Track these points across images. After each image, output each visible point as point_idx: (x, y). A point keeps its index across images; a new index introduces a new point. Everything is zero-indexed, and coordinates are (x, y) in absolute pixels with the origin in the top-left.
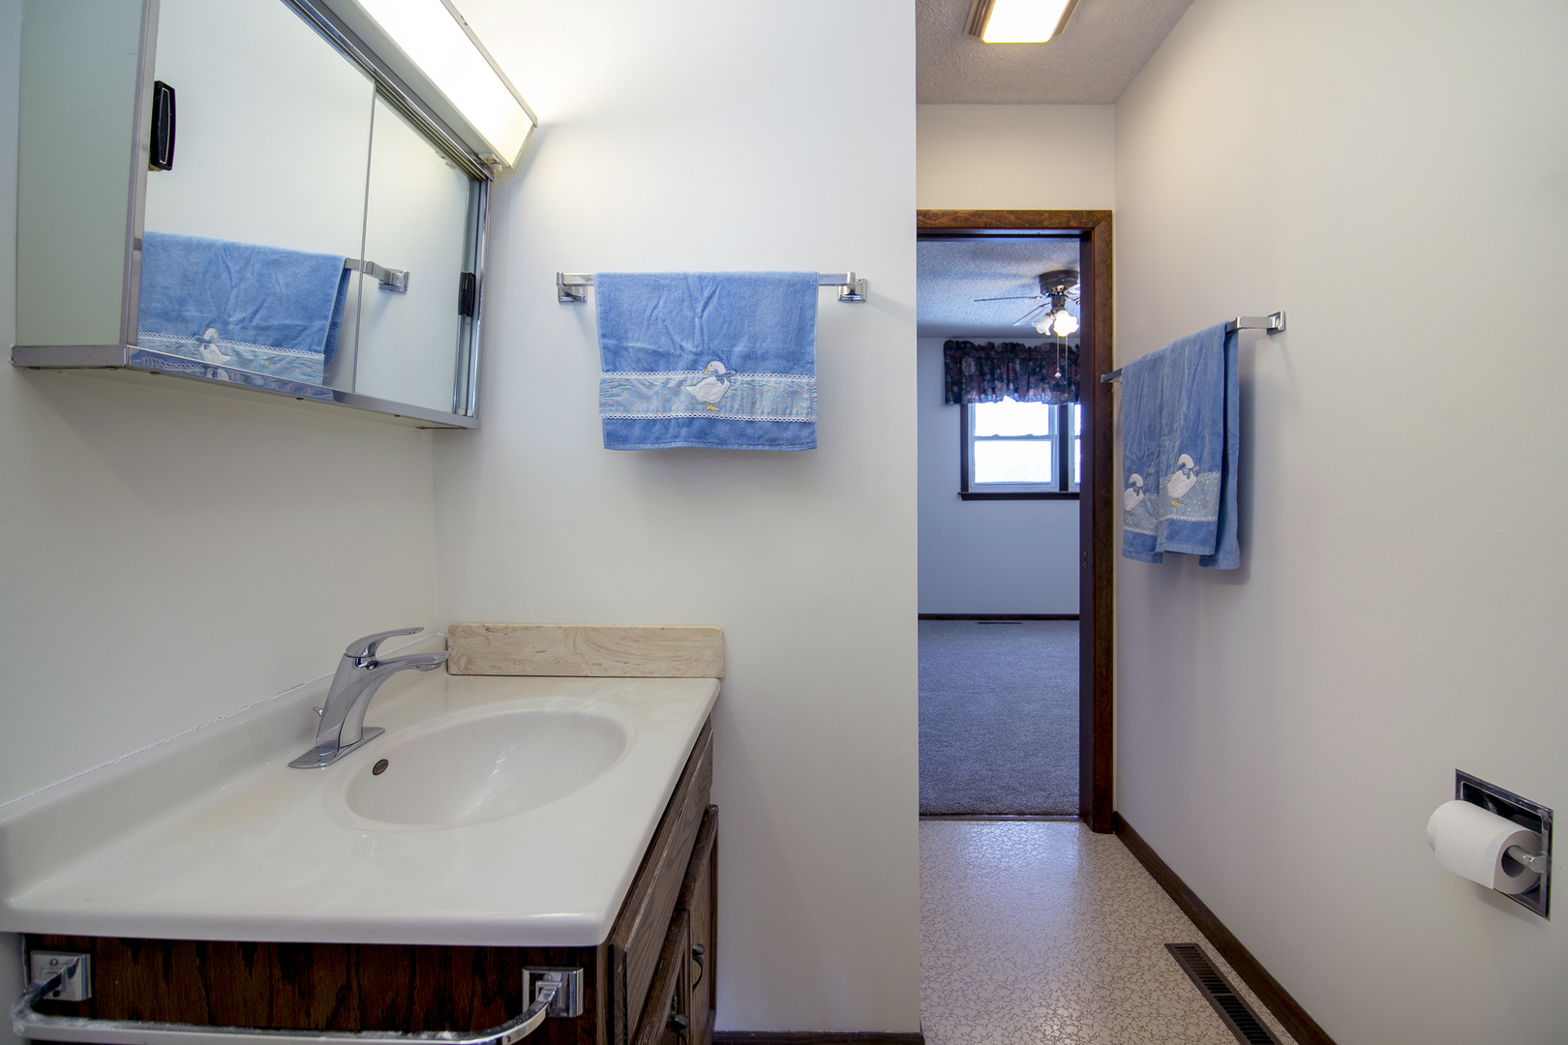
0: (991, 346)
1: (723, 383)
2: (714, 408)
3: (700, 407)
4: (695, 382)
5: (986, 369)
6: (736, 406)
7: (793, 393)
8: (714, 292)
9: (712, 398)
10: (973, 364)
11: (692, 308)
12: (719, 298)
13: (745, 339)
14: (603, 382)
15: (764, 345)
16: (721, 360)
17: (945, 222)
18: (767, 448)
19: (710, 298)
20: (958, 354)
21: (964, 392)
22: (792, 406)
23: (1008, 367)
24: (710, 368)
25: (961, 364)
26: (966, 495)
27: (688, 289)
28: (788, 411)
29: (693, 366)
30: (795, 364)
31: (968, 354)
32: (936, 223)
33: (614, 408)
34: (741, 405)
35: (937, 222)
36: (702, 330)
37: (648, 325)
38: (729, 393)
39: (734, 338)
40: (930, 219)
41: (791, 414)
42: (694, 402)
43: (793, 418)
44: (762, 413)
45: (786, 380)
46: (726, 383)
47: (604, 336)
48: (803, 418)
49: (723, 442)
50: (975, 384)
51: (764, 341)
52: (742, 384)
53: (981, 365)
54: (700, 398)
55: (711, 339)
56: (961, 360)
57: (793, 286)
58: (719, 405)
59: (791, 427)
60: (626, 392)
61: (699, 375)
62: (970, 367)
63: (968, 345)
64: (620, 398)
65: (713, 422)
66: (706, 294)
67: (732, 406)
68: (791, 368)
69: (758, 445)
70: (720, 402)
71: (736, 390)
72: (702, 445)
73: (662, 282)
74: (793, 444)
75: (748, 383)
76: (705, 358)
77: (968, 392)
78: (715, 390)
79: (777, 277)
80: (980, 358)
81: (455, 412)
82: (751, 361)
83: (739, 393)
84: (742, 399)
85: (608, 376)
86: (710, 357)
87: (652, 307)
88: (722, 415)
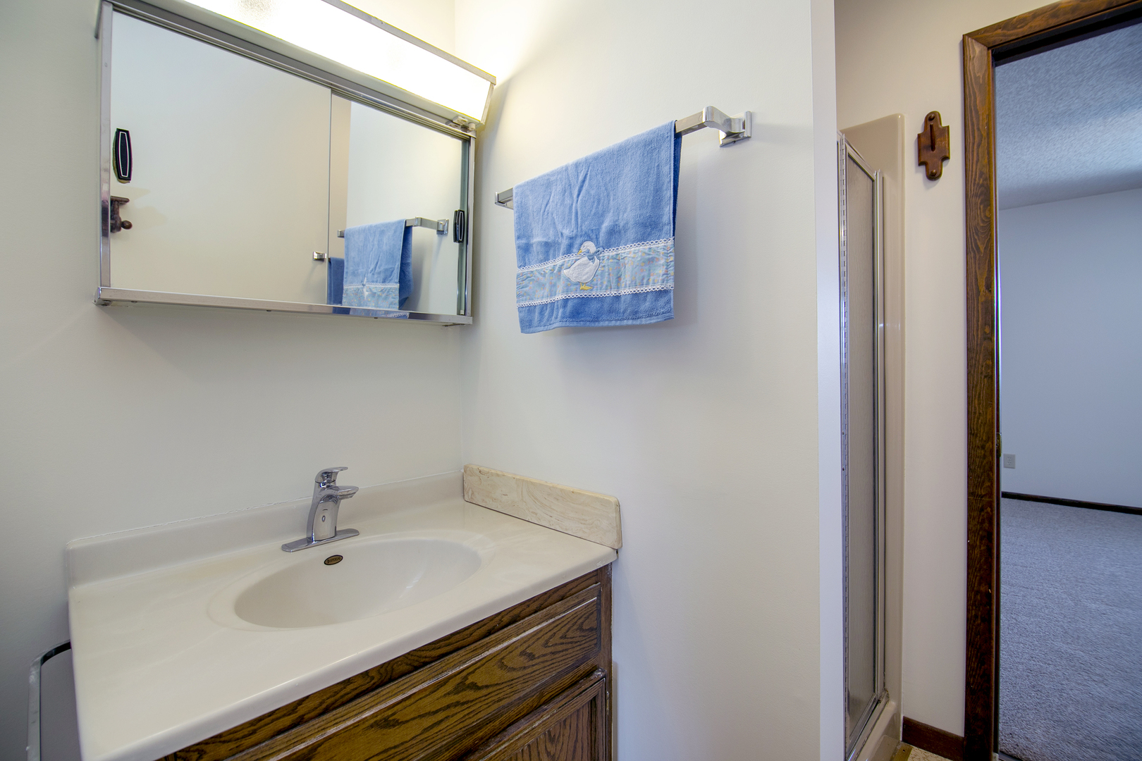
1: (593, 262)
2: (587, 288)
3: (573, 288)
4: (569, 265)
6: (605, 283)
7: (650, 261)
8: (587, 174)
9: (584, 278)
11: (571, 194)
12: (590, 180)
13: (611, 214)
14: (518, 276)
15: (625, 215)
16: (591, 240)
17: (1038, 25)
18: (630, 322)
19: (584, 181)
22: (649, 275)
24: (583, 249)
27: (568, 178)
28: (645, 281)
29: (569, 250)
30: (653, 229)
32: (1025, 30)
33: (524, 298)
34: (609, 281)
35: (1026, 28)
36: (577, 213)
37: (543, 220)
38: (599, 272)
39: (600, 216)
40: (1015, 28)
41: (648, 284)
42: (569, 284)
43: (650, 288)
44: (625, 286)
45: (644, 247)
46: (597, 261)
47: (519, 238)
48: (658, 287)
49: (596, 319)
51: (625, 212)
52: (608, 259)
54: (573, 280)
55: (583, 222)
57: (649, 145)
58: (591, 284)
59: (649, 297)
60: (531, 283)
61: (573, 257)
64: (527, 289)
65: (584, 301)
66: (581, 178)
67: (602, 283)
68: (649, 234)
69: (624, 319)
70: (592, 281)
71: (604, 266)
72: (575, 324)
73: (552, 179)
74: (650, 316)
75: (613, 258)
76: (578, 241)
78: (587, 270)
79: (635, 141)
81: (459, 313)
82: (614, 236)
83: (606, 269)
84: (609, 274)
85: (520, 271)
86: (582, 239)
87: (545, 204)
88: (594, 293)
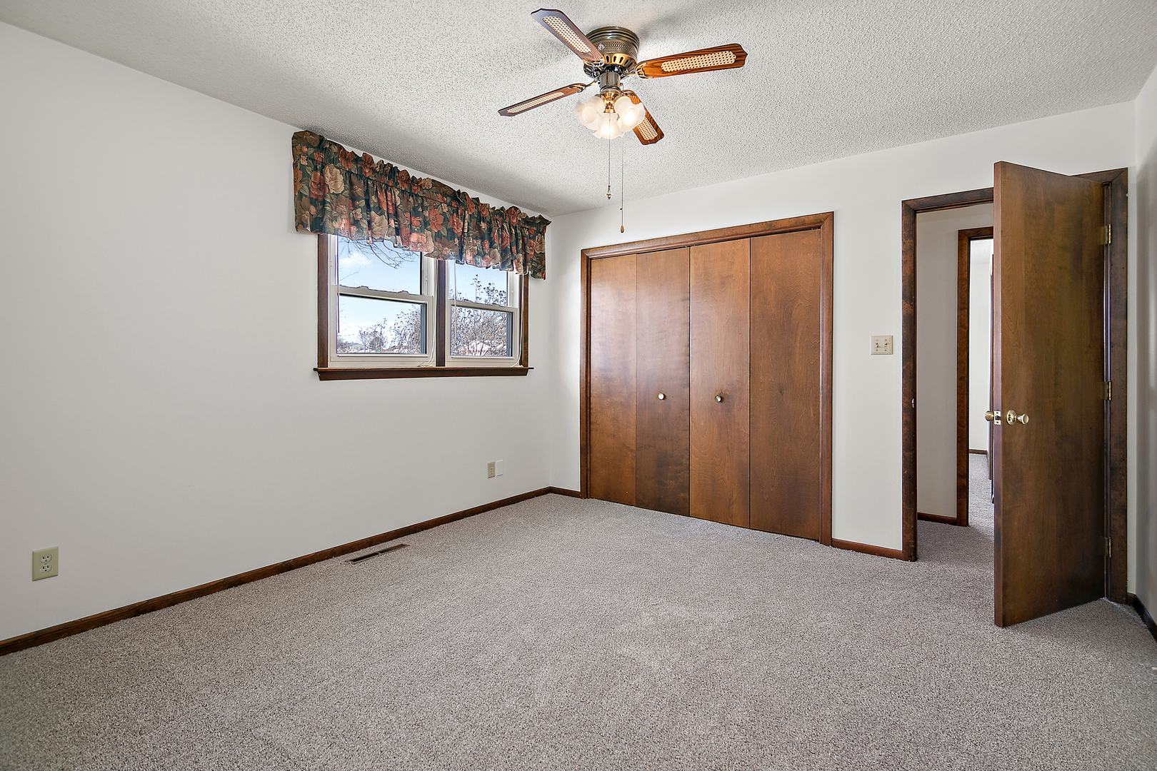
0: (367, 161)
5: (359, 190)
10: (341, 178)
20: (320, 157)
21: (327, 216)
23: (386, 194)
25: (322, 174)
26: (325, 374)
31: (333, 161)
50: (343, 208)
53: (351, 184)
56: (323, 167)
62: (336, 181)
63: (335, 149)
77: (334, 219)
80: (350, 172)
